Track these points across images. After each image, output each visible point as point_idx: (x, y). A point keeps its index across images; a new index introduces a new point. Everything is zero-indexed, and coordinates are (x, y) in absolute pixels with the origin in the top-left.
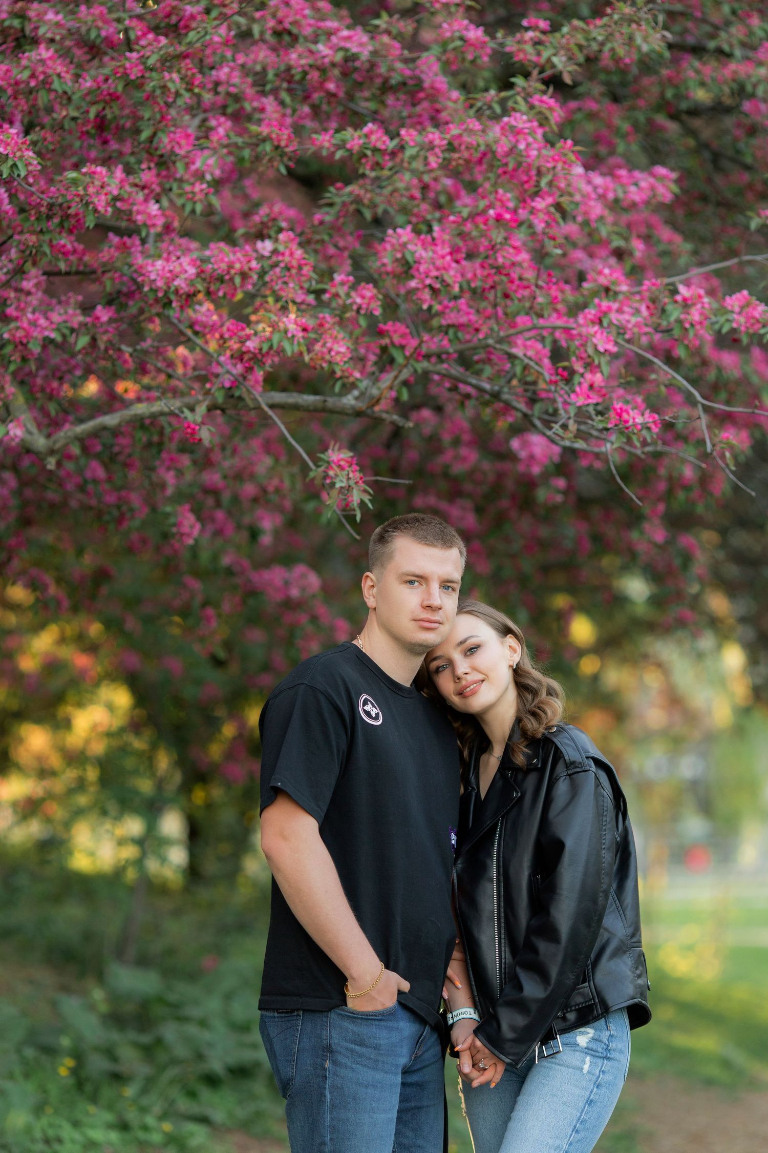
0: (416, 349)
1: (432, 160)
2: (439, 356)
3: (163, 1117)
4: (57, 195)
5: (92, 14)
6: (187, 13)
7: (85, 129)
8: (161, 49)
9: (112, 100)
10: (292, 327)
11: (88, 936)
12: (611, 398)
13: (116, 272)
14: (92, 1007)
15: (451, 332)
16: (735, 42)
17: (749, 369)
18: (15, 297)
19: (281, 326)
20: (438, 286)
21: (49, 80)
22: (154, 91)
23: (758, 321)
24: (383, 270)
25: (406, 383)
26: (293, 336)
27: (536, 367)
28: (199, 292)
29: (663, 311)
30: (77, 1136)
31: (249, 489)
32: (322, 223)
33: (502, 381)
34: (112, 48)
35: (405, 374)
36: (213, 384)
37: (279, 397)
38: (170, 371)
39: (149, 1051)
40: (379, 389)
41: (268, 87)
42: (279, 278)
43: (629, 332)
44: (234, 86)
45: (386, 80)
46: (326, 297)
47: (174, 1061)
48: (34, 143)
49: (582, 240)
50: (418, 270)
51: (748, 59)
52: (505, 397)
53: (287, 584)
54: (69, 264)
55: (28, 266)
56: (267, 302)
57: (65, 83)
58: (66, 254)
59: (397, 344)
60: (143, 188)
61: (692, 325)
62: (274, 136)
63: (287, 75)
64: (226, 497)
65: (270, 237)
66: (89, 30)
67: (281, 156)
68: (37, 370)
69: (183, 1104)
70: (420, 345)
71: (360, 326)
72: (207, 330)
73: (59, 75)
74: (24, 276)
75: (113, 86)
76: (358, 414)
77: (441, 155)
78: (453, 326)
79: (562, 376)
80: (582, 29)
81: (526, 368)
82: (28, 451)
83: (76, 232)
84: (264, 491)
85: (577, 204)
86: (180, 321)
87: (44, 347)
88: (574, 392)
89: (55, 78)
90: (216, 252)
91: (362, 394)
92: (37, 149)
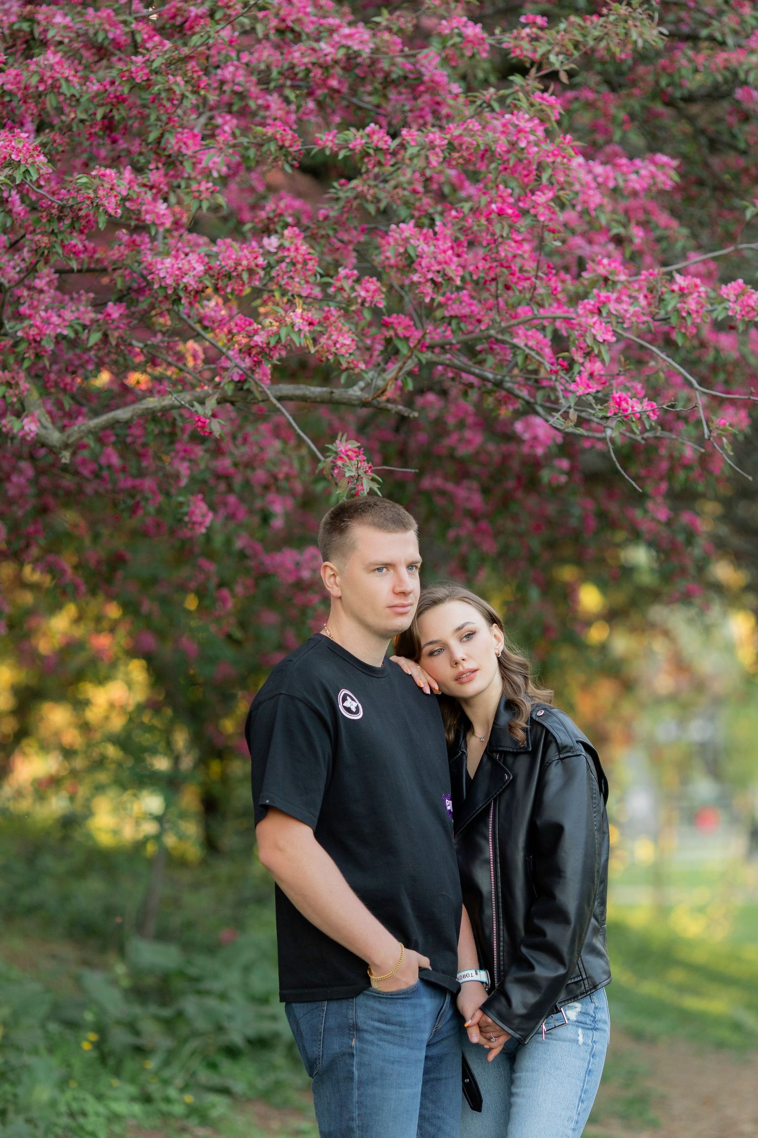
0: (419, 341)
1: (433, 159)
2: (442, 347)
3: (183, 1089)
4: (68, 197)
5: (99, 17)
6: (193, 14)
7: (93, 131)
8: (165, 52)
9: (118, 103)
10: (298, 321)
11: (110, 911)
12: (611, 385)
13: (126, 269)
14: (114, 982)
15: (454, 322)
16: (727, 30)
17: (746, 350)
18: (28, 295)
19: (288, 320)
20: (440, 280)
21: (58, 85)
22: (159, 94)
23: (753, 309)
24: (386, 263)
25: (410, 373)
26: (300, 330)
27: (537, 357)
28: (207, 287)
29: (661, 300)
30: (101, 1109)
31: (260, 474)
32: (326, 218)
33: (505, 370)
34: (119, 49)
35: (410, 365)
36: (222, 377)
37: (287, 389)
38: (180, 365)
39: (169, 1025)
40: (384, 380)
41: (272, 85)
42: (285, 273)
43: (627, 321)
44: (238, 84)
45: (387, 75)
46: (331, 290)
47: (195, 1034)
48: (44, 145)
49: (580, 227)
50: (420, 265)
51: (740, 46)
52: (508, 385)
53: (298, 565)
54: (81, 262)
55: (40, 266)
56: (274, 296)
57: (73, 86)
58: (76, 254)
59: (401, 336)
60: (151, 188)
61: (689, 313)
62: (279, 136)
63: (290, 73)
64: (237, 482)
65: (276, 232)
66: (96, 34)
67: (285, 155)
68: (50, 366)
69: (205, 1076)
70: (423, 337)
71: (365, 318)
72: (216, 324)
73: (67, 80)
74: (36, 274)
75: (120, 89)
76: (365, 404)
77: (441, 155)
78: (456, 317)
79: (562, 366)
80: (579, 25)
81: (527, 357)
82: (43, 445)
83: (86, 231)
84: (275, 478)
85: (577, 193)
86: (189, 317)
87: (57, 343)
88: (574, 381)
89: (63, 82)
90: (223, 248)
91: (368, 385)
92: (46, 151)
